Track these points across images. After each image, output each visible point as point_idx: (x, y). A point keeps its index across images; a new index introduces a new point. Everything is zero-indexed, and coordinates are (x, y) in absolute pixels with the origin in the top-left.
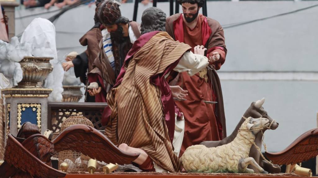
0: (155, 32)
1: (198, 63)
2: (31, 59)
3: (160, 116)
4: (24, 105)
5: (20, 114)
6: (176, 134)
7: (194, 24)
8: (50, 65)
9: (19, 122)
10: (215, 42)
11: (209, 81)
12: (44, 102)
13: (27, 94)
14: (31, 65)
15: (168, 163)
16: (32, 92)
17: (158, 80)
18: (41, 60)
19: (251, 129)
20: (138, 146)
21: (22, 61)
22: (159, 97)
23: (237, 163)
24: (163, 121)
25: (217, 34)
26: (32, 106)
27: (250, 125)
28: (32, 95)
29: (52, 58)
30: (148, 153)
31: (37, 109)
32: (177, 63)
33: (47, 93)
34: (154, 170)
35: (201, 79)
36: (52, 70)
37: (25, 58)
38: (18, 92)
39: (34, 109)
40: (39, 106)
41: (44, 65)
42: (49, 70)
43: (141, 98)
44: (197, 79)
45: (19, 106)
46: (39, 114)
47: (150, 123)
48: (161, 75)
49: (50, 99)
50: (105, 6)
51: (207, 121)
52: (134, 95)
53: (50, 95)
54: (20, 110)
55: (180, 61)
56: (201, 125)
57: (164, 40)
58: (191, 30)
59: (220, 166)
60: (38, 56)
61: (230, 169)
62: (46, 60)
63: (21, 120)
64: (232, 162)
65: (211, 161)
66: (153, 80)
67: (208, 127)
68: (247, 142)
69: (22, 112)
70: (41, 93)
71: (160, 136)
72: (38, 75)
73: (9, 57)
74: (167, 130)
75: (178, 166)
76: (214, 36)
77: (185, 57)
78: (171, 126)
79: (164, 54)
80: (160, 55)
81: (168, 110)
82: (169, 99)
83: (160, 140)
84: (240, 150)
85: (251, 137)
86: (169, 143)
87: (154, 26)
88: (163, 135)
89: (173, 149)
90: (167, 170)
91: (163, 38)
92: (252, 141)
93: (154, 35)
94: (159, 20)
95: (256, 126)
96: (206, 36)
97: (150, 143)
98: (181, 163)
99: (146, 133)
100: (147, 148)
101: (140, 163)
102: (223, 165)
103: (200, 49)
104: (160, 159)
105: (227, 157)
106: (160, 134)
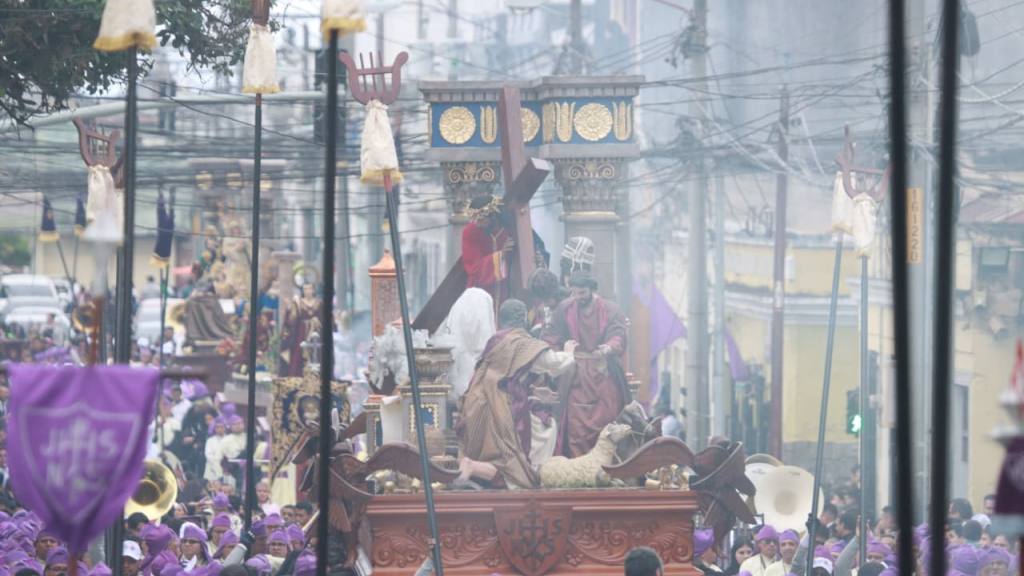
2: (423, 351)
3: (510, 424)
5: (413, 416)
6: (534, 444)
7: (588, 311)
9: (413, 426)
10: (612, 331)
12: (442, 401)
14: (425, 357)
15: (521, 476)
16: (426, 390)
17: (509, 384)
18: (437, 351)
19: (609, 436)
20: (488, 459)
22: (509, 404)
23: (594, 475)
24: (515, 430)
26: (427, 406)
27: (608, 433)
28: (426, 394)
30: (497, 467)
31: (433, 409)
32: (530, 364)
34: (505, 487)
35: (599, 374)
39: (430, 410)
40: (435, 406)
41: (442, 357)
42: (451, 363)
43: (487, 406)
45: (412, 406)
46: (435, 416)
47: (500, 434)
48: (511, 379)
52: (482, 402)
59: (577, 480)
61: (588, 483)
63: (415, 423)
64: (589, 475)
65: (568, 474)
66: (503, 385)
68: (606, 452)
70: (438, 390)
71: (510, 448)
72: (435, 369)
73: (395, 349)
74: (520, 441)
75: (536, 480)
76: (612, 324)
77: (541, 357)
78: (526, 437)
79: (515, 356)
80: (510, 355)
81: (521, 418)
82: (522, 405)
83: (511, 452)
84: (597, 461)
85: (612, 448)
86: (523, 456)
87: (511, 322)
88: (514, 447)
89: (529, 460)
90: (523, 486)
91: (518, 336)
92: (611, 451)
93: (508, 332)
94: (515, 315)
95: (616, 434)
96: (603, 324)
97: (499, 456)
98: (539, 477)
99: (495, 446)
100: (496, 462)
101: (489, 478)
102: (579, 478)
103: (571, 346)
104: (512, 473)
105: (584, 470)
106: (511, 445)
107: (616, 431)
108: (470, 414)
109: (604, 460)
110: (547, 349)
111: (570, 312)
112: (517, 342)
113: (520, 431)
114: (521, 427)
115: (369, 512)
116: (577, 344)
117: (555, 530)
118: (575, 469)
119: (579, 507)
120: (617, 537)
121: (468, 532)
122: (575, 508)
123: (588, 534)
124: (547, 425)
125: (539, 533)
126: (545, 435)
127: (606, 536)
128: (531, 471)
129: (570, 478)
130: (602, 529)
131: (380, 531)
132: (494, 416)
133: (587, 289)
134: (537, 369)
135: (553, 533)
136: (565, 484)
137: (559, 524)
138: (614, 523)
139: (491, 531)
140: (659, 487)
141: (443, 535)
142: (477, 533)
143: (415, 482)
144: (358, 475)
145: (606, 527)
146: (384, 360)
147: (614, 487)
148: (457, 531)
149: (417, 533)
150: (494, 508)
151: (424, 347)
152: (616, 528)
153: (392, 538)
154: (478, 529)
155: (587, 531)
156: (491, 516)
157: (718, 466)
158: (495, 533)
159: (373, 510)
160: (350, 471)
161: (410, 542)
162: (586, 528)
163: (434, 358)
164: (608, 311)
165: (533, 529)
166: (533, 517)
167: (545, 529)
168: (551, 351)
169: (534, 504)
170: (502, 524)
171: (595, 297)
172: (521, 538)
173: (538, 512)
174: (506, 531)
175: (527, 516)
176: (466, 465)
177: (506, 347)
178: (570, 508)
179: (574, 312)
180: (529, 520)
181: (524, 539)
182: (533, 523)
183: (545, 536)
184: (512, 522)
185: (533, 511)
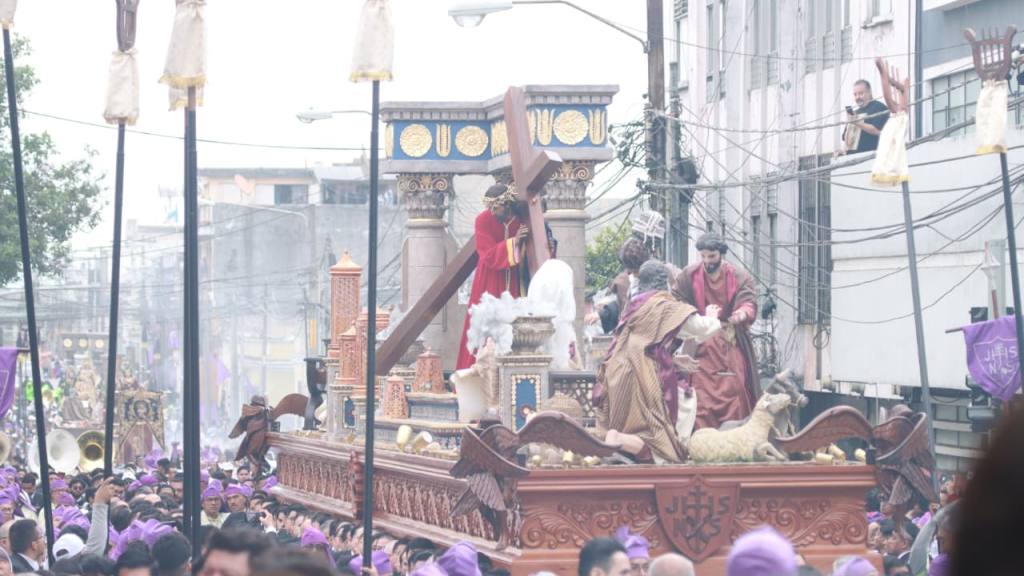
0: (654, 291)
1: (706, 329)
2: (526, 320)
3: (658, 394)
4: (519, 376)
5: (514, 387)
7: (716, 276)
8: (552, 325)
9: (514, 397)
10: (742, 296)
12: (544, 372)
13: (522, 362)
14: (526, 326)
15: (670, 452)
16: (528, 360)
17: (656, 351)
18: (539, 320)
19: (768, 407)
20: (634, 431)
21: (515, 322)
22: (656, 372)
23: (751, 449)
25: (745, 286)
26: (529, 377)
27: (766, 404)
28: (528, 364)
29: (554, 317)
30: (644, 440)
31: (535, 380)
32: (678, 329)
33: (548, 361)
34: (652, 461)
35: (727, 342)
36: (554, 331)
37: (519, 318)
38: (511, 361)
39: (532, 381)
40: (537, 377)
41: (544, 326)
43: (633, 374)
44: (721, 343)
45: (513, 378)
46: (537, 387)
47: (647, 405)
48: (659, 344)
49: (553, 367)
50: (628, 245)
51: (735, 395)
52: (628, 370)
53: (553, 363)
54: (514, 383)
55: (684, 327)
56: (727, 400)
57: (662, 302)
58: (713, 282)
59: (731, 454)
60: (536, 314)
61: (744, 457)
62: (547, 320)
63: (516, 395)
64: (745, 449)
65: (721, 447)
66: (650, 351)
67: (737, 402)
68: (764, 424)
69: (517, 384)
70: (540, 360)
71: (658, 419)
72: (537, 338)
73: (498, 318)
74: (668, 412)
75: (683, 454)
76: (741, 289)
77: (689, 322)
78: (673, 407)
79: (662, 319)
80: (657, 320)
81: (669, 386)
82: (668, 373)
83: (659, 424)
84: (755, 434)
85: (770, 420)
86: (671, 428)
87: (653, 284)
88: (663, 418)
89: (676, 433)
90: (669, 460)
91: (663, 299)
92: (770, 422)
93: (652, 295)
94: (658, 277)
95: (775, 404)
96: (732, 290)
97: (646, 428)
98: (687, 451)
99: (641, 417)
100: (643, 435)
101: (635, 452)
102: (735, 452)
103: (713, 310)
104: (660, 447)
105: (739, 443)
106: (659, 416)
107: (774, 401)
108: (613, 382)
109: (763, 432)
110: (693, 314)
111: (696, 277)
112: (663, 305)
113: (668, 402)
114: (668, 397)
115: (520, 488)
116: (720, 309)
117: (721, 509)
118: (729, 442)
119: (747, 483)
120: (785, 516)
121: (624, 511)
122: (743, 485)
123: (755, 513)
124: (688, 395)
125: (704, 512)
126: (688, 407)
127: (773, 515)
128: (678, 443)
129: (724, 452)
130: (769, 507)
131: (529, 509)
132: (640, 384)
133: (717, 253)
134: (682, 334)
135: (720, 513)
136: (718, 458)
137: (726, 502)
138: (781, 501)
139: (650, 509)
140: (832, 462)
141: (597, 514)
142: (635, 511)
143: (568, 456)
144: (510, 448)
145: (773, 505)
146: (485, 329)
147: (773, 462)
148: (613, 509)
149: (570, 512)
150: (655, 484)
151: (527, 315)
152: (783, 506)
153: (541, 517)
154: (636, 508)
155: (753, 509)
156: (651, 493)
157: (904, 438)
158: (656, 511)
159: (524, 486)
160: (505, 444)
161: (561, 521)
162: (753, 505)
163: (538, 328)
164: (737, 276)
165: (697, 508)
166: (697, 494)
167: (710, 509)
168: (698, 315)
169: (699, 480)
170: (664, 502)
171: (723, 261)
172: (685, 517)
173: (703, 489)
174: (668, 510)
175: (691, 494)
176: (613, 438)
177: (652, 310)
178: (738, 484)
179: (700, 277)
180: (693, 498)
181: (688, 518)
182: (698, 501)
183: (710, 516)
184: (675, 499)
185: (698, 488)
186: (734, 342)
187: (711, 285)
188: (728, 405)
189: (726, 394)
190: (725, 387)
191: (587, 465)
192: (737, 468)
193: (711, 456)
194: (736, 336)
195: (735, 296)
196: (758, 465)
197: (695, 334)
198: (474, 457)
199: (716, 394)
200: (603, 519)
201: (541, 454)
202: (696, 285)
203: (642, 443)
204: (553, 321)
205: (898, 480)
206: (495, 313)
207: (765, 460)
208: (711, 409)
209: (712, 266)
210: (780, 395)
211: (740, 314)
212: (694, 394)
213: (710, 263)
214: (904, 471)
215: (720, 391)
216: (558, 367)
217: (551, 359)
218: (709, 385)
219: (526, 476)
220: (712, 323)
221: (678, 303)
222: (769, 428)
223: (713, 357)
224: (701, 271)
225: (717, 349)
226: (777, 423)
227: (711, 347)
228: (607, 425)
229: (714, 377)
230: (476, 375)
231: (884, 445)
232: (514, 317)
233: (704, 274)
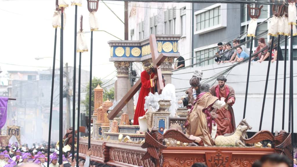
0: (205, 92)
1: (221, 104)
2: (162, 101)
3: (206, 124)
4: (160, 119)
5: (158, 122)
6: (213, 131)
7: (223, 88)
8: (170, 103)
9: (158, 125)
10: (231, 95)
11: (229, 110)
12: (168, 117)
13: (161, 114)
14: (163, 103)
15: (209, 142)
16: (163, 114)
17: (206, 111)
18: (166, 101)
19: (240, 129)
20: (198, 136)
21: (159, 102)
22: (206, 117)
23: (235, 142)
24: (207, 126)
25: (232, 92)
26: (163, 119)
27: (240, 128)
28: (163, 115)
29: (171, 100)
30: (201, 138)
32: (213, 104)
33: (169, 114)
34: (203, 145)
35: (226, 109)
37: (160, 101)
38: (158, 114)
39: (164, 120)
41: (168, 103)
42: (170, 105)
43: (199, 118)
44: (224, 109)
45: (158, 119)
46: (165, 122)
47: (202, 127)
48: (207, 109)
50: (193, 79)
51: (228, 125)
52: (196, 116)
53: (170, 115)
54: (158, 120)
55: (214, 104)
56: (225, 127)
57: (208, 96)
58: (222, 91)
59: (229, 144)
60: (165, 99)
61: (232, 145)
62: (169, 101)
63: (159, 124)
64: (233, 142)
65: (225, 142)
66: (204, 111)
67: (228, 128)
69: (159, 121)
70: (166, 114)
71: (206, 132)
72: (165, 107)
73: (154, 100)
74: (209, 130)
75: (213, 144)
76: (231, 93)
77: (216, 102)
78: (210, 128)
79: (208, 101)
80: (206, 101)
81: (210, 121)
82: (209, 118)
83: (206, 134)
84: (236, 138)
85: (240, 133)
86: (209, 135)
87: (205, 90)
88: (207, 132)
89: (211, 137)
91: (208, 95)
93: (205, 93)
95: (242, 129)
96: (228, 93)
97: (202, 135)
98: (214, 142)
99: (201, 131)
100: (201, 137)
101: (198, 142)
102: (229, 143)
103: (223, 99)
104: (206, 141)
105: (231, 140)
106: (206, 131)
107: (242, 128)
108: (192, 120)
109: (239, 137)
110: (217, 100)
111: (216, 89)
112: (208, 97)
113: (209, 127)
114: (209, 125)
115: (163, 152)
116: (225, 99)
118: (228, 140)
119: (234, 153)
120: (246, 163)
121: (195, 160)
122: (233, 153)
123: (236, 162)
124: (215, 125)
125: (221, 162)
126: (215, 128)
127: (242, 163)
128: (211, 139)
129: (226, 143)
130: (240, 161)
131: (166, 159)
132: (200, 121)
133: (223, 81)
134: (214, 106)
135: (225, 162)
136: (224, 145)
137: (227, 159)
138: (244, 159)
139: (203, 160)
140: (261, 147)
141: (187, 161)
142: (199, 161)
143: (179, 142)
144: (161, 139)
145: (242, 160)
146: (150, 103)
147: (241, 146)
148: (192, 160)
149: (178, 160)
150: (205, 152)
151: (163, 100)
152: (245, 160)
153: (169, 161)
154: (199, 160)
155: (236, 161)
156: (204, 155)
157: (284, 140)
158: (205, 161)
159: (164, 151)
160: (159, 138)
161: (175, 163)
162: (236, 160)
163: (166, 104)
164: (229, 89)
165: (219, 160)
166: (219, 156)
167: (222, 160)
168: (219, 100)
169: (219, 151)
170: (208, 158)
171: (225, 84)
172: (214, 163)
173: (220, 155)
174: (209, 161)
175: (217, 156)
176: (192, 137)
177: (205, 98)
178: (231, 153)
179: (218, 89)
180: (217, 157)
181: (216, 163)
182: (219, 158)
183: (222, 163)
184: (212, 157)
185: (219, 154)
186: (228, 109)
187: (221, 92)
188: (226, 129)
189: (224, 125)
190: (224, 123)
191: (184, 145)
192: (231, 148)
193: (222, 144)
194: (228, 108)
195: (228, 95)
196: (237, 147)
197: (217, 106)
198: (149, 141)
199: (222, 125)
200: (189, 163)
201: (170, 142)
202: (216, 91)
203: (201, 139)
204: (170, 102)
205: (282, 153)
206: (153, 98)
207: (239, 146)
208: (220, 130)
209: (222, 86)
210: (244, 126)
211: (230, 101)
212: (216, 125)
213: (221, 85)
214: (283, 150)
215: (223, 125)
216: (172, 116)
217: (170, 113)
218: (220, 123)
219: (165, 148)
220: (223, 103)
221: (212, 96)
222: (240, 136)
223: (221, 114)
224: (218, 87)
225: (222, 111)
226: (243, 134)
227: (221, 111)
228: (190, 134)
229: (222, 120)
230: (145, 118)
231: (278, 142)
232: (159, 100)
233: (219, 88)
